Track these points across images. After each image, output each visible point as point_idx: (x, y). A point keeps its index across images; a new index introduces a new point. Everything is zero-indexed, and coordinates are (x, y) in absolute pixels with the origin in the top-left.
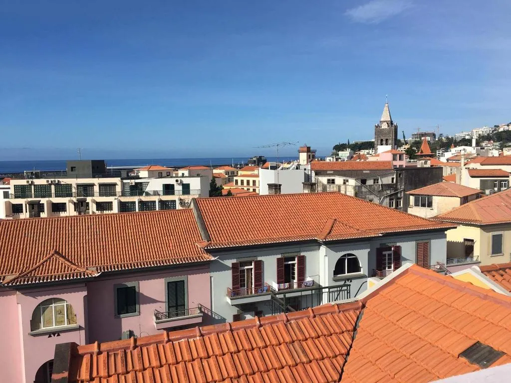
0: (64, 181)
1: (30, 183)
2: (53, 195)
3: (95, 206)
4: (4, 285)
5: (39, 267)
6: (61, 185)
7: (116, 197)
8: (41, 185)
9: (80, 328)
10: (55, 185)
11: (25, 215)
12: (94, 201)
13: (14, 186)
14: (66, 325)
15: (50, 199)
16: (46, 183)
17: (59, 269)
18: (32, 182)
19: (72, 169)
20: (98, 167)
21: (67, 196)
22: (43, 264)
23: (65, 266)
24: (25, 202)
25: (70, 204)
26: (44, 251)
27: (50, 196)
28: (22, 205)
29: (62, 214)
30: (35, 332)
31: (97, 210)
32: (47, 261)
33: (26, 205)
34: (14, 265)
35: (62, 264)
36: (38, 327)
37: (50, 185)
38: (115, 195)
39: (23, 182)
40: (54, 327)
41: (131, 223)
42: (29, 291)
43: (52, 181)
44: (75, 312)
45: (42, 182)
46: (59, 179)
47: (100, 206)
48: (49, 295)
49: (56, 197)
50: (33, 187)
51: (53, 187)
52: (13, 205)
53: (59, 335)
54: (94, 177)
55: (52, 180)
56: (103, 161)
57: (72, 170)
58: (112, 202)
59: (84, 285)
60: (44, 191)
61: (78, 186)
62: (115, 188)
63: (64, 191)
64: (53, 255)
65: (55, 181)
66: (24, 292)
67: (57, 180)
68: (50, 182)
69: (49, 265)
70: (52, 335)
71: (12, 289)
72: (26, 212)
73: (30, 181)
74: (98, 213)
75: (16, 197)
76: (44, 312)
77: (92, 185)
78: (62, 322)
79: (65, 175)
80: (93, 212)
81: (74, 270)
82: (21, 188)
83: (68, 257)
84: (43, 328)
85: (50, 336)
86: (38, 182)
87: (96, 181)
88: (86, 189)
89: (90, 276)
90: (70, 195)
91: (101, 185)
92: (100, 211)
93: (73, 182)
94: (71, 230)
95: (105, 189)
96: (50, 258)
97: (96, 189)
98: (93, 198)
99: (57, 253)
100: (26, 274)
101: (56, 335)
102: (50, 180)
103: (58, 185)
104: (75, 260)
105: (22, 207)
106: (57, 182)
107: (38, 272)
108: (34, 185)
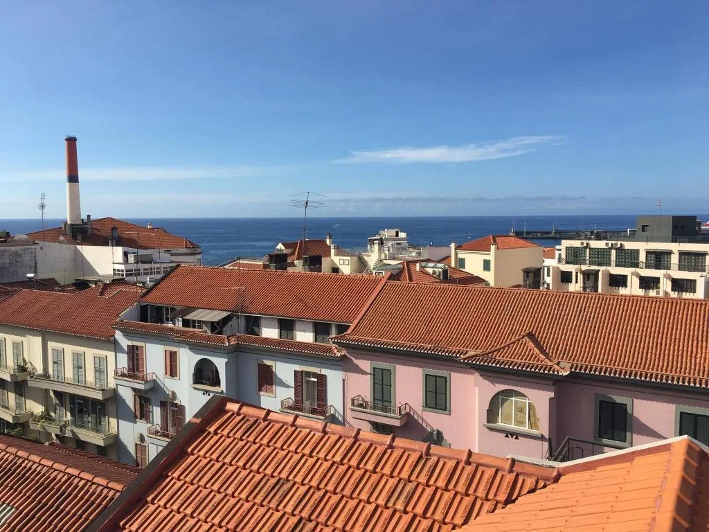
0: (629, 245)
1: (585, 245)
2: (613, 263)
3: (669, 284)
4: (460, 360)
5: (504, 348)
6: (625, 250)
7: (704, 274)
8: (598, 249)
9: (542, 438)
10: (616, 249)
11: (575, 287)
12: (668, 277)
13: (566, 247)
14: (527, 428)
15: (608, 268)
16: (604, 247)
17: (526, 355)
18: (587, 244)
19: (644, 228)
20: (683, 227)
21: (631, 267)
22: (509, 345)
23: (533, 354)
24: (576, 269)
25: (634, 277)
26: (519, 330)
27: (610, 265)
28: (571, 272)
29: (623, 291)
30: (491, 425)
31: (672, 290)
32: (514, 343)
33: (577, 273)
34: (482, 341)
35: (530, 350)
36: (496, 421)
37: (611, 249)
38: (704, 271)
39: (576, 243)
40: (512, 426)
41: (644, 312)
42: (489, 374)
43: (612, 245)
44: (538, 415)
45: (601, 244)
46: (622, 242)
47: (678, 285)
48: (508, 385)
49: (616, 266)
50: (588, 250)
51: (613, 252)
52: (563, 273)
53: (517, 438)
54: (674, 241)
55: (613, 242)
56: (694, 218)
57: (643, 230)
58: (695, 281)
59: (551, 383)
60: (601, 257)
61: (648, 253)
62: (705, 259)
63: (629, 259)
64: (523, 337)
65: (616, 244)
66: (484, 373)
67: (619, 243)
68: (610, 246)
69: (516, 349)
70: (509, 436)
71: (469, 367)
72: (577, 282)
73: (585, 242)
74: (674, 295)
75: (567, 262)
76: (503, 403)
77: (669, 253)
78: (522, 423)
79: (633, 237)
80: (666, 293)
81: (542, 362)
82: (574, 252)
83: (544, 343)
84: (500, 424)
85: (507, 436)
86: (595, 244)
87: (676, 247)
88: (658, 259)
89: (556, 373)
90: (636, 265)
91: (682, 254)
92: (676, 293)
93: (642, 247)
94: (558, 310)
95: (688, 259)
96: (519, 340)
97: (675, 259)
98: (669, 272)
99: (531, 336)
100: (487, 354)
101: (514, 437)
102: (610, 243)
103: (620, 250)
104: (550, 349)
105: (571, 276)
106: (619, 246)
107: (501, 354)
108: (590, 249)
